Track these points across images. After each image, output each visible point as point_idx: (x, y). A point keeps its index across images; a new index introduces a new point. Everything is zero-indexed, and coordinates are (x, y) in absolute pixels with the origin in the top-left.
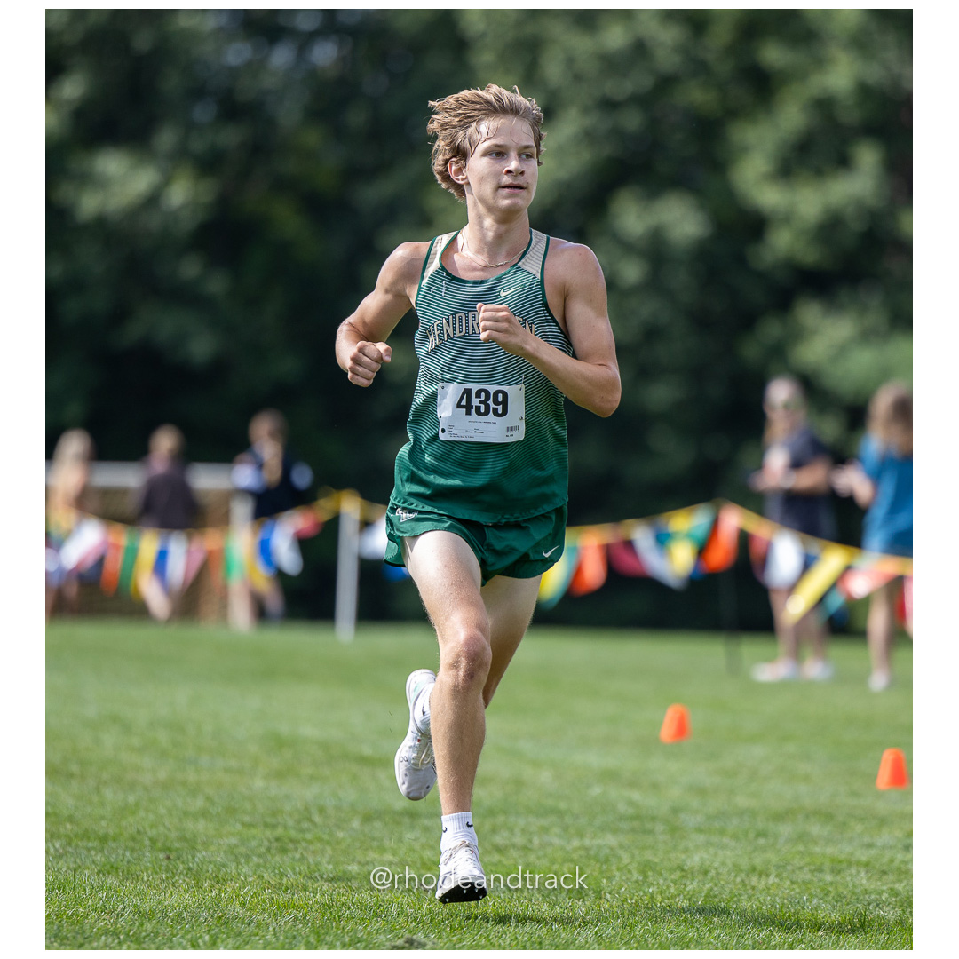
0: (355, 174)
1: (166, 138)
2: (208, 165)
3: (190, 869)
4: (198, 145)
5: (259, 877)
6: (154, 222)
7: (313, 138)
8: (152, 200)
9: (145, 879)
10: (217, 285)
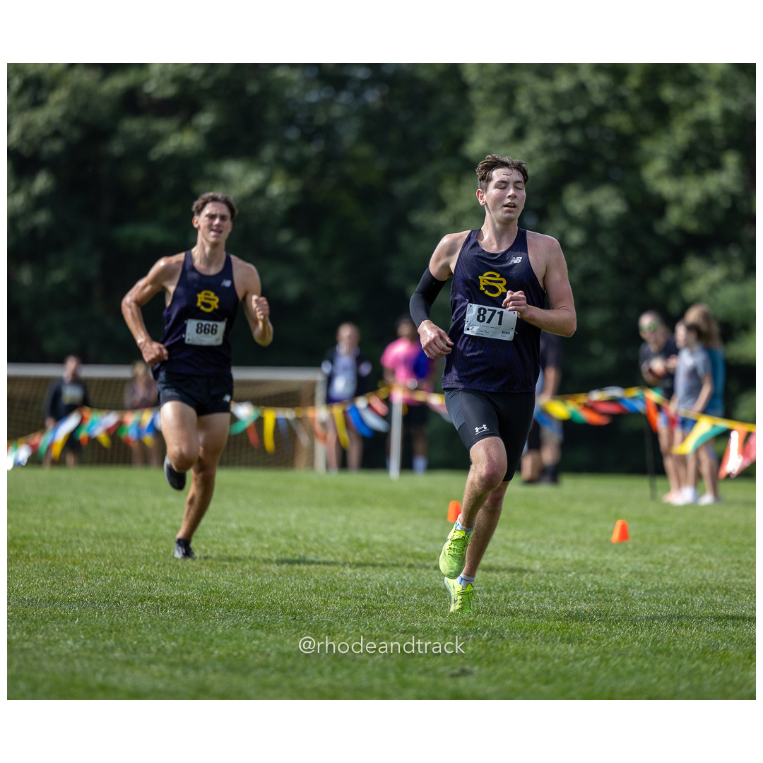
0: (394, 174)
1: (268, 152)
2: (295, 169)
3: (310, 626)
4: (290, 155)
5: (356, 631)
6: (261, 204)
7: (364, 151)
8: (260, 192)
9: (282, 632)
10: (303, 247)
